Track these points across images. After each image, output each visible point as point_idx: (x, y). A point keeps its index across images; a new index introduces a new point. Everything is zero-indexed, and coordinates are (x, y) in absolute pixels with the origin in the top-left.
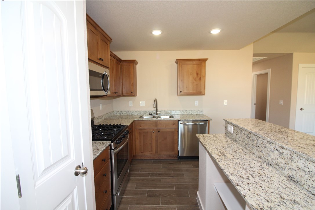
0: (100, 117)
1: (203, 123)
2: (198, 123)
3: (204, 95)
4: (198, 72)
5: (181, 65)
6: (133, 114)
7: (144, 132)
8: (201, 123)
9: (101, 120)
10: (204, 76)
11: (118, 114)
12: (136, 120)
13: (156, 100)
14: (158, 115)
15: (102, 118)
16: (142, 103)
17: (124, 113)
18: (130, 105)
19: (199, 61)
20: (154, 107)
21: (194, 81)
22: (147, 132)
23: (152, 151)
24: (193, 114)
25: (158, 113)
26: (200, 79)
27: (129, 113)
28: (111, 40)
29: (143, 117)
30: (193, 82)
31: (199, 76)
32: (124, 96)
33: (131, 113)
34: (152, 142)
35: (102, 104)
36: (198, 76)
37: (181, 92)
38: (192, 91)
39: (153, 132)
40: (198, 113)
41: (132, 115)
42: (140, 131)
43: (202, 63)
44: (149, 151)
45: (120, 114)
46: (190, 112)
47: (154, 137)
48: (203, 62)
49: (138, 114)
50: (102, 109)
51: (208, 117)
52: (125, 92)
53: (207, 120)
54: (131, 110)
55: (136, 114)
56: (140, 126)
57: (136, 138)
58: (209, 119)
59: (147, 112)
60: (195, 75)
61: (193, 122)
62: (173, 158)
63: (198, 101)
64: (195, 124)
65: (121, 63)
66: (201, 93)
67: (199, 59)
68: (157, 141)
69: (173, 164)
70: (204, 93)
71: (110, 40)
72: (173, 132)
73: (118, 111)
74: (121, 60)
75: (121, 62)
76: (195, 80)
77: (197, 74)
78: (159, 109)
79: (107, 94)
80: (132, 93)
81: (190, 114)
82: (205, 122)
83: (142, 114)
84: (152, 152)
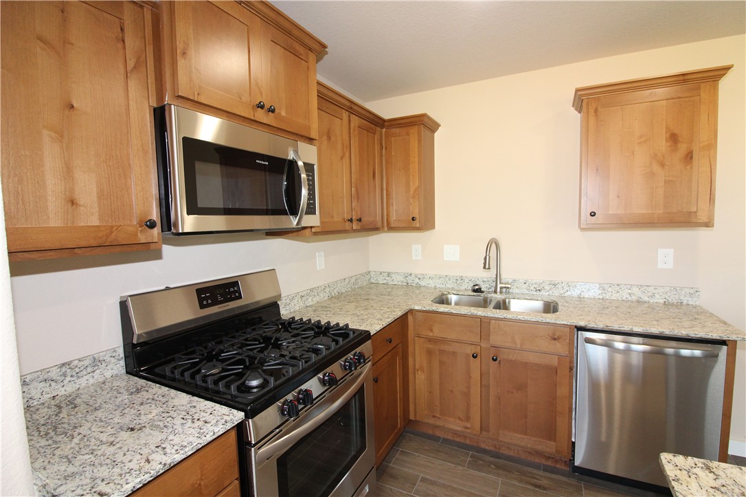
0: (312, 290)
1: (698, 353)
2: (670, 351)
3: (708, 224)
4: (676, 131)
5: (596, 111)
6: (423, 283)
7: (442, 352)
8: (685, 352)
9: (317, 299)
10: (712, 146)
11: (381, 282)
12: (416, 308)
13: (494, 244)
14: (501, 292)
15: (322, 295)
16: (451, 253)
17: (398, 279)
18: (414, 258)
19: (685, 81)
20: (484, 268)
21: (656, 168)
22: (454, 353)
23: (468, 419)
24: (646, 299)
25: (501, 288)
26: (689, 157)
27: (410, 281)
28: (324, 46)
29: (449, 296)
30: (651, 175)
31: (683, 148)
32: (391, 229)
33: (417, 280)
34: (469, 388)
35: (322, 253)
36: (679, 145)
37: (593, 214)
38: (645, 212)
39: (475, 357)
40: (673, 298)
41: (419, 287)
42: (430, 346)
43: (699, 88)
44: (460, 419)
45: (385, 282)
46: (635, 290)
47: (476, 375)
48: (702, 85)
49: (438, 286)
50: (323, 267)
51: (725, 323)
52: (393, 217)
53: (725, 338)
54: (417, 271)
55: (432, 284)
56: (432, 331)
57: (417, 367)
58: (733, 337)
59: (467, 280)
60: (662, 144)
61: (646, 340)
62: (549, 463)
63: (672, 250)
64: (659, 352)
65: (384, 130)
66: (693, 220)
67: (683, 75)
68: (485, 387)
69: (545, 489)
70: (705, 220)
71: (316, 47)
72: (553, 371)
73: (381, 273)
74: (384, 121)
75: (382, 127)
76: (662, 165)
77: (674, 138)
78: (506, 276)
79: (298, 224)
80: (413, 219)
81: (634, 298)
82: (709, 347)
83: (450, 286)
84: (469, 425)
